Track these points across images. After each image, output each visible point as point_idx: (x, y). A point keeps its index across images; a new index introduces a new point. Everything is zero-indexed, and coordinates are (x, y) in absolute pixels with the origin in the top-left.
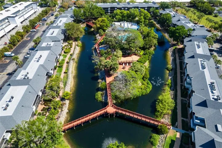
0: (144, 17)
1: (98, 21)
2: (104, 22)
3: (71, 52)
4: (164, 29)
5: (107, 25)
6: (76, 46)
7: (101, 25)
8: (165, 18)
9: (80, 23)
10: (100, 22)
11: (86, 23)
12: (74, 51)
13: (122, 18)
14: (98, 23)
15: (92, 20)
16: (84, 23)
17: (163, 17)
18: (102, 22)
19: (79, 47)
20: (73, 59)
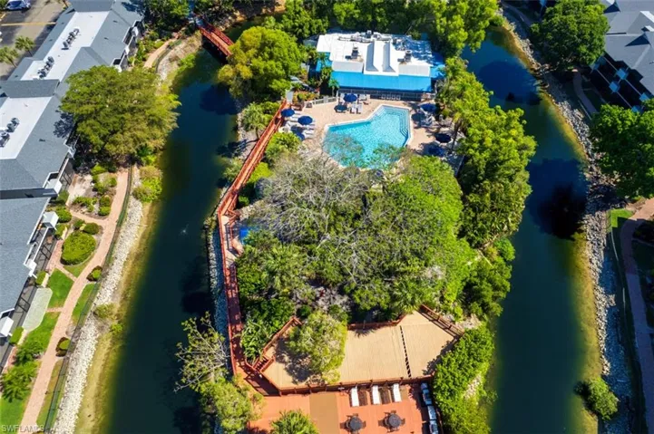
0: (466, 18)
1: (245, 49)
2: (271, 56)
3: (98, 259)
4: (554, 74)
5: (286, 68)
6: (132, 199)
7: (255, 70)
8: (572, 33)
9: (176, 31)
10: (252, 52)
11: (198, 33)
12: (114, 243)
13: (362, 14)
14: (242, 57)
15: (230, 13)
16: (191, 31)
17: (565, 24)
18: (261, 50)
19: (148, 206)
20: (99, 314)
